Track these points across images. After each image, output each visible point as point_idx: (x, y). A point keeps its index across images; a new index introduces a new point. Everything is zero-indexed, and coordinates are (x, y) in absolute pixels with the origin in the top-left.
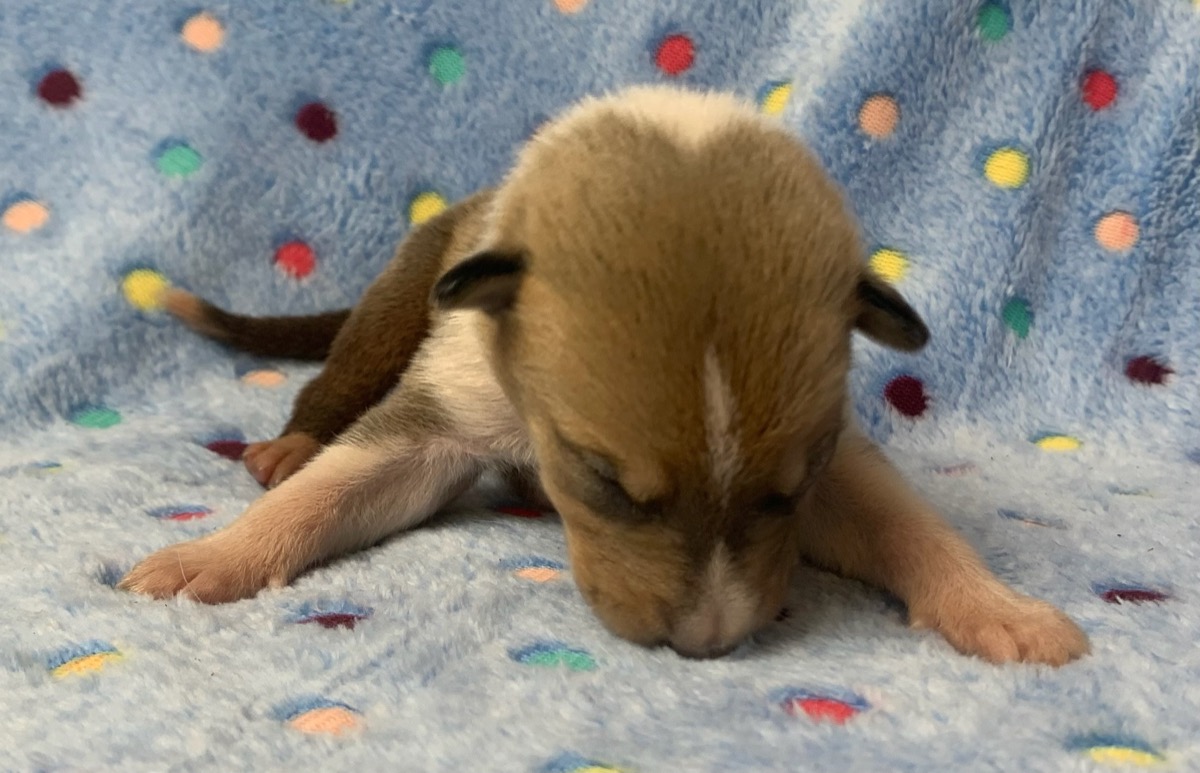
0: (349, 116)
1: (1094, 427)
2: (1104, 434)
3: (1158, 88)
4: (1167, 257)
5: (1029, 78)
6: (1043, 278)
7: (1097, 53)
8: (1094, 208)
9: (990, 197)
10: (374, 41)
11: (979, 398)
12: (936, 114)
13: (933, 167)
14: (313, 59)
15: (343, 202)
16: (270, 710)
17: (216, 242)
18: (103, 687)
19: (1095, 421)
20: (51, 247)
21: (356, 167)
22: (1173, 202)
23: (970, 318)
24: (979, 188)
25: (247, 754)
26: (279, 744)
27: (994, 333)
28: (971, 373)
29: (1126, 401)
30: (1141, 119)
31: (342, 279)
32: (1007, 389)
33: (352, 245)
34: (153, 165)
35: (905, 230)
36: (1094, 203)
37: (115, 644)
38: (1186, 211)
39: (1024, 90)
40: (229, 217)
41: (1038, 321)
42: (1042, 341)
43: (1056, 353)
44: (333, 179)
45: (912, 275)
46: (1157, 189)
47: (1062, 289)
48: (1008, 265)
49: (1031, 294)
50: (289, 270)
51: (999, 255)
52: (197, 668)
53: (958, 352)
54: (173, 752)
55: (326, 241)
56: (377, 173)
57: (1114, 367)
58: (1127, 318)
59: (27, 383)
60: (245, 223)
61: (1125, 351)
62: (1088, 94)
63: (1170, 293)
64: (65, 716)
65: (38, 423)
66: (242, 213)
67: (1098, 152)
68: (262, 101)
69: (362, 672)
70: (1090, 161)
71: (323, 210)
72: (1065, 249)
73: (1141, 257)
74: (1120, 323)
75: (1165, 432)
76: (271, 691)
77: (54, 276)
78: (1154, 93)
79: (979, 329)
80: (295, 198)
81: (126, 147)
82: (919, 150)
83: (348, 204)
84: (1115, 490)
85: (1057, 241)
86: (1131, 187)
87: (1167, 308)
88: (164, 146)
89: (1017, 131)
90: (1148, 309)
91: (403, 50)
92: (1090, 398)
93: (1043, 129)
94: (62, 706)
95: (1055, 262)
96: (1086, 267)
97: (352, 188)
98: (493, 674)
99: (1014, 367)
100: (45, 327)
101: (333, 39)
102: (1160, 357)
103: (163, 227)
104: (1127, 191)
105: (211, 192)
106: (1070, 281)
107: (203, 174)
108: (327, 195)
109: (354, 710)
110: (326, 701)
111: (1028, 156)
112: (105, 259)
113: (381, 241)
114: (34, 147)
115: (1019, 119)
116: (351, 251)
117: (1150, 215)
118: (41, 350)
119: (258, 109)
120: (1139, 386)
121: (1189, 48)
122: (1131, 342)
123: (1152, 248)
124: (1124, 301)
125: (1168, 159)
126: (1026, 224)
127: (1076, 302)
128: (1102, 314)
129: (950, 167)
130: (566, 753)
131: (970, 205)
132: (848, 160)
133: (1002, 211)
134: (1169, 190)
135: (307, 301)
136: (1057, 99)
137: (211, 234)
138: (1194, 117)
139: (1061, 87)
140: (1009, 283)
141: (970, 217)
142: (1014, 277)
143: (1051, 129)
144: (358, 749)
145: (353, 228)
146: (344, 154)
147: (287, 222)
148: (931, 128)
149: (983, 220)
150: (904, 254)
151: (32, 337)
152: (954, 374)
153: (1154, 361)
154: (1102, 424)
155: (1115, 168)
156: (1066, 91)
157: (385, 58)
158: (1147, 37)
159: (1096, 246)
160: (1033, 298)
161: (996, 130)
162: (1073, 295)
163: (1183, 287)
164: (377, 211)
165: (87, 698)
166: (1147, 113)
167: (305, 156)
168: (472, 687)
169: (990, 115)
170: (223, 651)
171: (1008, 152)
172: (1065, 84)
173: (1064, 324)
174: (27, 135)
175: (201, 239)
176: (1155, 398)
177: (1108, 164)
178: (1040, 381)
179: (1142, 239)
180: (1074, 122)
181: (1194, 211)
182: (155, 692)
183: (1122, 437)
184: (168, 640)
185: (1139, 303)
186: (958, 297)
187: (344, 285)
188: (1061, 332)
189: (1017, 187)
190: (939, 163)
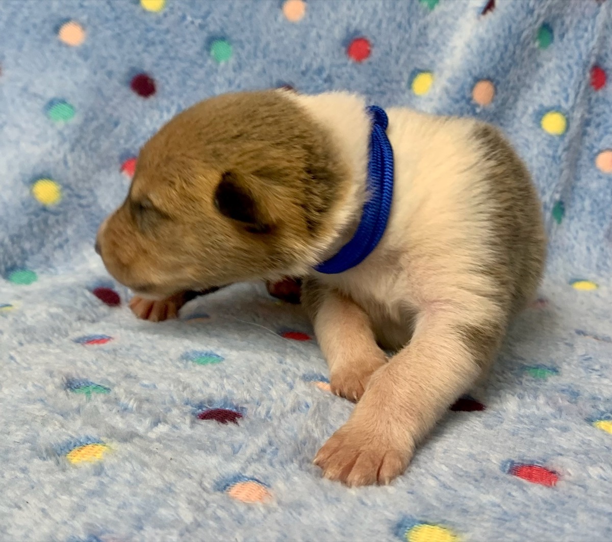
0: (163, 81)
2: (608, 280)
5: (564, 70)
7: (599, 58)
8: (595, 148)
9: (545, 139)
10: (177, 36)
12: (515, 92)
13: (512, 122)
14: (140, 48)
17: (86, 161)
19: (603, 272)
21: (168, 111)
24: (539, 134)
27: (548, 222)
32: (552, 254)
34: (46, 115)
36: (595, 144)
39: (562, 77)
40: (94, 145)
41: (567, 213)
42: (569, 226)
43: (577, 232)
44: (154, 119)
47: (579, 194)
48: (558, 181)
50: (130, 174)
51: (553, 175)
57: (609, 240)
60: (103, 148)
62: (595, 80)
66: (101, 142)
67: (598, 115)
68: (110, 74)
70: (594, 120)
72: (580, 171)
80: (132, 131)
81: (29, 104)
82: (504, 113)
85: (576, 166)
88: (51, 104)
89: (559, 101)
91: (194, 41)
92: (598, 259)
93: (574, 100)
95: (576, 179)
96: (592, 182)
99: (555, 241)
101: (151, 35)
105: (81, 130)
106: (584, 190)
107: (76, 120)
108: (151, 129)
111: (566, 116)
112: (21, 174)
115: (560, 94)
119: (107, 78)
127: (587, 203)
128: (602, 210)
129: (521, 123)
131: (535, 144)
133: (554, 149)
136: (580, 83)
137: (83, 156)
140: (557, 192)
141: (535, 152)
142: (560, 189)
143: (579, 100)
146: (161, 104)
147: (128, 146)
148: (511, 100)
149: (543, 153)
155: (606, 125)
156: (584, 78)
157: (185, 46)
159: (598, 170)
160: (566, 200)
161: (547, 101)
162: (586, 198)
167: (137, 106)
169: (543, 92)
171: (555, 113)
172: (584, 74)
173: (581, 215)
175: (77, 159)
177: (603, 123)
178: (569, 249)
188: (580, 220)
189: (560, 134)
190: (515, 120)
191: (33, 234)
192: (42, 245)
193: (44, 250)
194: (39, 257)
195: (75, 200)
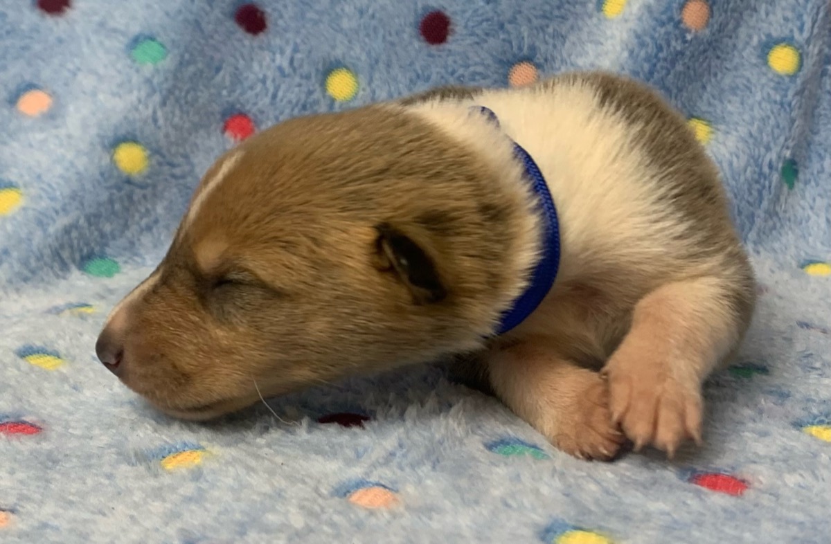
0: (276, 15)
6: (805, 145)
9: (771, 80)
11: (761, 234)
12: (736, 15)
13: (730, 56)
15: (274, 80)
17: (181, 118)
20: (56, 127)
21: (282, 53)
23: (761, 174)
24: (765, 74)
27: (776, 187)
28: (759, 217)
32: (780, 228)
33: (282, 113)
34: (129, 56)
35: (710, 104)
40: (189, 97)
41: (801, 176)
42: (804, 192)
43: (814, 200)
44: (265, 64)
45: (716, 140)
47: (817, 152)
48: (787, 134)
50: (235, 135)
51: (781, 126)
53: (751, 200)
55: (262, 112)
56: (298, 56)
59: (50, 240)
60: (201, 101)
65: (60, 273)
66: (199, 94)
71: (259, 87)
72: (819, 122)
77: (61, 151)
79: (767, 183)
80: (237, 78)
81: (107, 43)
82: (721, 42)
83: (277, 83)
85: (813, 116)
88: (136, 41)
89: (792, 31)
93: (810, 30)
95: (813, 132)
97: (280, 69)
99: (785, 212)
100: (58, 193)
103: (141, 107)
105: (175, 77)
106: (823, 146)
107: (169, 62)
108: (261, 76)
111: (800, 51)
113: (304, 107)
114: (37, 47)
115: (793, 22)
116: (281, 118)
118: (57, 212)
119: (208, 8)
126: (799, 105)
127: (827, 163)
129: (743, 57)
131: (759, 87)
132: (675, 48)
133: (783, 93)
136: (819, 8)
137: (177, 112)
140: (787, 148)
141: (758, 97)
142: (791, 143)
143: (816, 31)
145: (282, 100)
146: (272, 42)
147: (231, 99)
148: (731, 26)
149: (768, 99)
150: (709, 123)
151: (48, 202)
152: (747, 217)
156: (824, 3)
160: (799, 159)
161: (776, 30)
162: (825, 157)
167: (244, 46)
169: (771, 17)
171: (785, 47)
173: (820, 178)
174: (31, 38)
175: (170, 116)
178: (804, 222)
186: (753, 157)
188: (817, 185)
189: (792, 74)
190: (736, 53)
191: (114, 213)
192: (126, 227)
193: (128, 234)
194: (121, 242)
195: (166, 168)
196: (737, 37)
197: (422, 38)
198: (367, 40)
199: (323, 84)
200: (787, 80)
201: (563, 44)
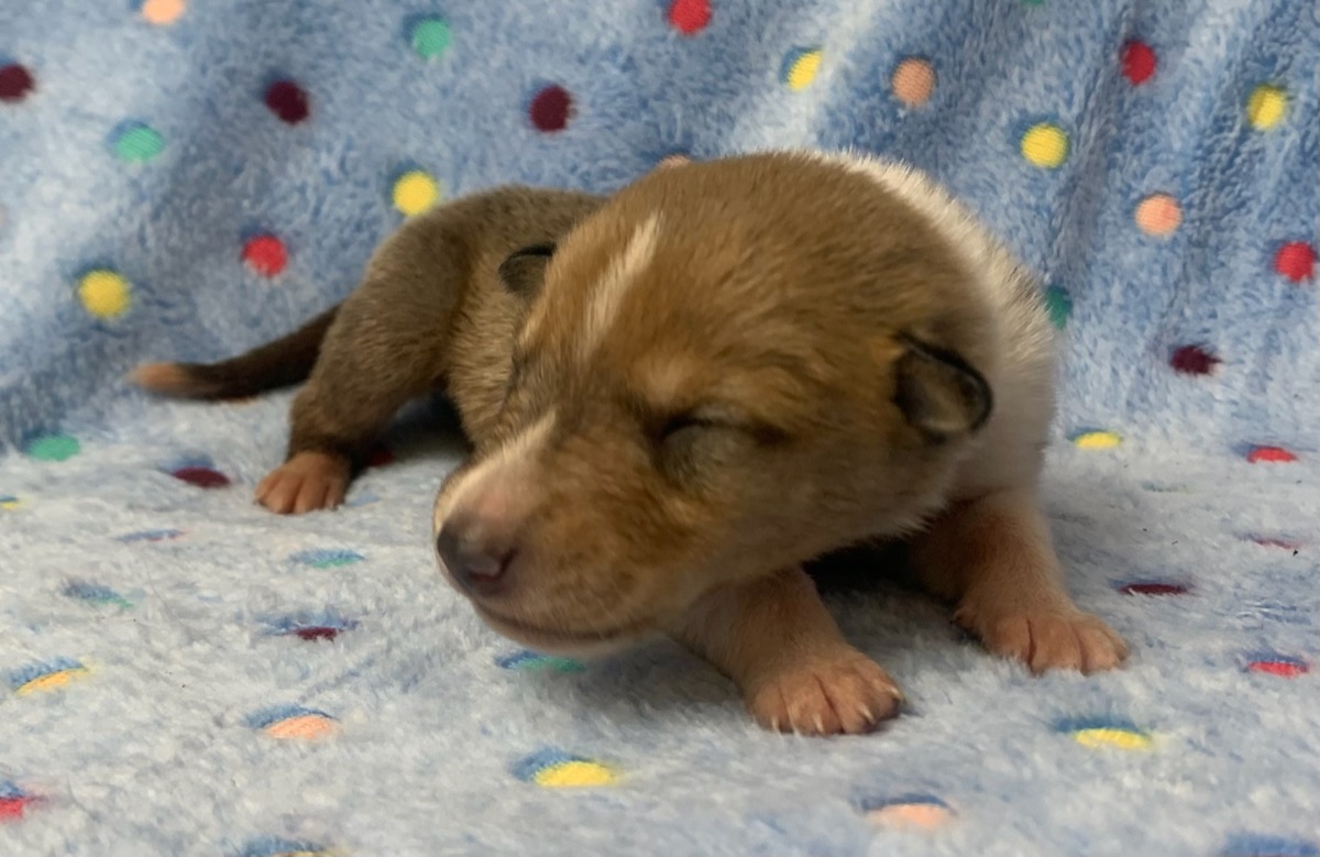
0: (322, 97)
1: (1135, 422)
2: (1145, 428)
3: (1198, 62)
4: (1213, 241)
5: (1070, 49)
6: (1082, 265)
7: (1138, 25)
8: (1134, 190)
9: (1026, 176)
10: (350, 17)
12: (974, 82)
14: (286, 33)
15: (316, 189)
16: (243, 718)
17: (181, 238)
18: (69, 701)
19: (1138, 415)
21: (330, 150)
22: (1216, 182)
24: (1016, 167)
25: (217, 759)
26: (250, 748)
29: (1169, 391)
30: (1181, 95)
31: (318, 275)
33: (326, 236)
34: (109, 151)
36: (1134, 184)
37: (82, 660)
38: (1232, 192)
39: (1064, 61)
40: (195, 209)
41: (1077, 310)
42: (1080, 332)
43: (1095, 343)
44: (305, 165)
46: (1199, 169)
47: (1101, 276)
48: (1045, 250)
49: (1068, 282)
50: (259, 267)
51: (1035, 240)
52: (167, 680)
54: (140, 757)
55: (298, 234)
56: (353, 154)
57: (1157, 356)
58: (1171, 304)
60: (212, 214)
61: (1170, 340)
62: (1129, 67)
63: (1218, 278)
64: (31, 729)
66: (209, 204)
67: (1138, 130)
68: (231, 74)
69: (339, 682)
70: (1130, 139)
71: (295, 199)
72: (1104, 234)
73: (1183, 240)
74: (1164, 310)
75: (1211, 424)
76: (245, 701)
78: (1194, 67)
80: (264, 185)
81: (80, 135)
82: (954, 121)
83: (321, 190)
84: (1151, 487)
85: (1096, 225)
86: (1172, 168)
87: (1214, 294)
88: (121, 130)
89: (1056, 105)
90: (1193, 295)
91: (382, 25)
92: (1132, 390)
93: (1083, 104)
94: (25, 720)
95: (1094, 247)
96: (1126, 252)
97: (326, 173)
98: (478, 680)
101: (306, 14)
102: (1207, 346)
104: (1169, 171)
105: (176, 180)
106: (1110, 268)
107: (165, 159)
108: (298, 182)
109: (331, 717)
110: (302, 709)
111: (1067, 133)
112: (59, 261)
113: (359, 228)
115: (1058, 93)
116: (325, 243)
117: (1191, 196)
119: (226, 83)
120: (1184, 377)
121: (1229, 20)
122: (1177, 330)
123: (1195, 231)
124: (1166, 286)
125: (1210, 137)
126: (1063, 209)
127: (1116, 290)
128: (1144, 301)
129: (985, 142)
130: (548, 750)
131: (1006, 185)
132: (881, 129)
133: (1040, 193)
134: (1212, 170)
135: (279, 303)
136: (1097, 72)
137: (176, 229)
138: (1235, 92)
139: (1102, 60)
140: (1046, 270)
141: (1005, 199)
142: (1052, 264)
143: (1091, 104)
144: (331, 752)
145: (327, 216)
146: (317, 136)
147: (255, 213)
148: (968, 98)
149: (1019, 203)
153: (1201, 351)
154: (1144, 418)
155: (1156, 147)
156: (1107, 63)
157: (363, 34)
158: (1186, 8)
159: (1137, 230)
160: (1071, 286)
161: (1034, 104)
162: (1113, 281)
163: (1232, 273)
164: (353, 196)
165: (51, 711)
166: (1187, 88)
167: (276, 139)
168: (453, 691)
169: (1028, 86)
170: (195, 663)
171: (1047, 128)
172: (1106, 56)
173: (1104, 312)
175: (165, 234)
176: (1201, 389)
177: (1148, 145)
178: (1079, 374)
179: (1184, 222)
180: (1114, 98)
181: (1240, 191)
182: (123, 704)
183: (1165, 431)
184: (137, 655)
185: (1184, 290)
187: (320, 283)
188: (1100, 322)
189: (1054, 166)
190: (975, 136)
191: (75, 371)
192: (92, 390)
193: (95, 400)
194: (84, 412)
195: (155, 309)
196: (977, 114)
197: (530, 123)
198: (452, 130)
199: (388, 194)
200: (1046, 174)
201: (732, 128)
